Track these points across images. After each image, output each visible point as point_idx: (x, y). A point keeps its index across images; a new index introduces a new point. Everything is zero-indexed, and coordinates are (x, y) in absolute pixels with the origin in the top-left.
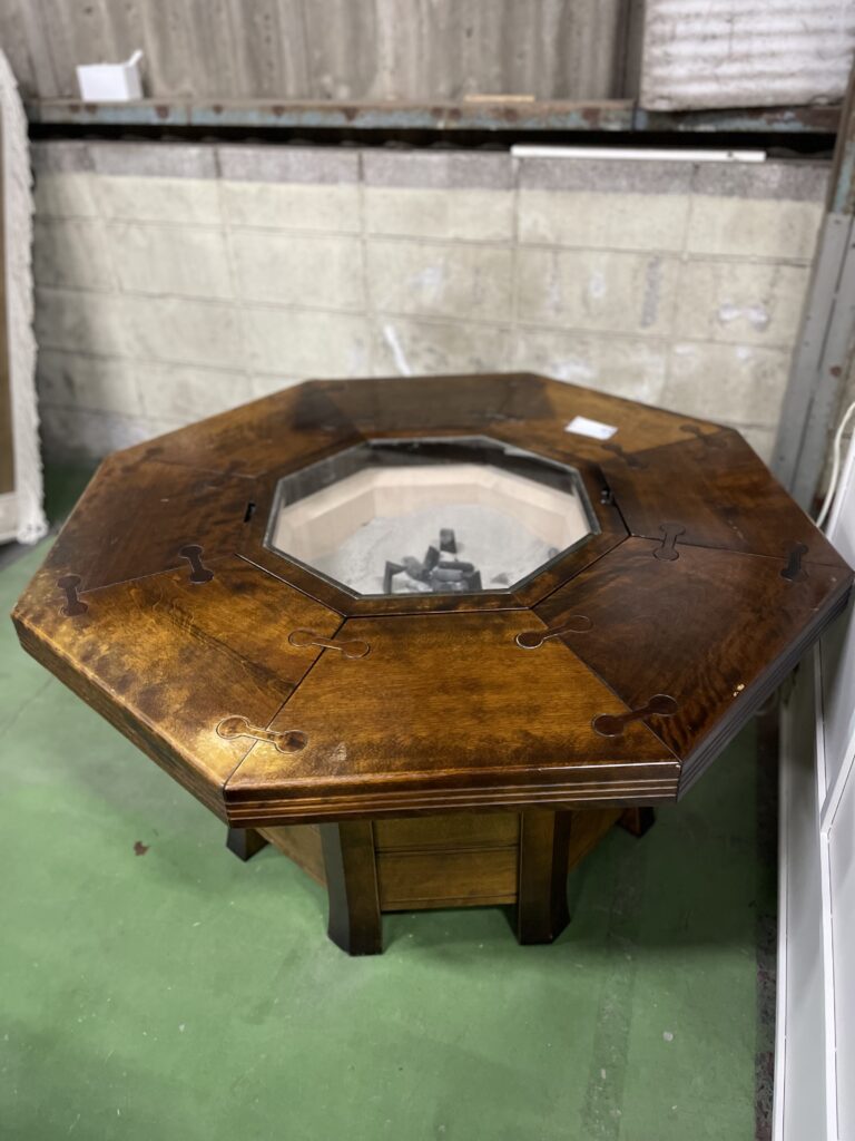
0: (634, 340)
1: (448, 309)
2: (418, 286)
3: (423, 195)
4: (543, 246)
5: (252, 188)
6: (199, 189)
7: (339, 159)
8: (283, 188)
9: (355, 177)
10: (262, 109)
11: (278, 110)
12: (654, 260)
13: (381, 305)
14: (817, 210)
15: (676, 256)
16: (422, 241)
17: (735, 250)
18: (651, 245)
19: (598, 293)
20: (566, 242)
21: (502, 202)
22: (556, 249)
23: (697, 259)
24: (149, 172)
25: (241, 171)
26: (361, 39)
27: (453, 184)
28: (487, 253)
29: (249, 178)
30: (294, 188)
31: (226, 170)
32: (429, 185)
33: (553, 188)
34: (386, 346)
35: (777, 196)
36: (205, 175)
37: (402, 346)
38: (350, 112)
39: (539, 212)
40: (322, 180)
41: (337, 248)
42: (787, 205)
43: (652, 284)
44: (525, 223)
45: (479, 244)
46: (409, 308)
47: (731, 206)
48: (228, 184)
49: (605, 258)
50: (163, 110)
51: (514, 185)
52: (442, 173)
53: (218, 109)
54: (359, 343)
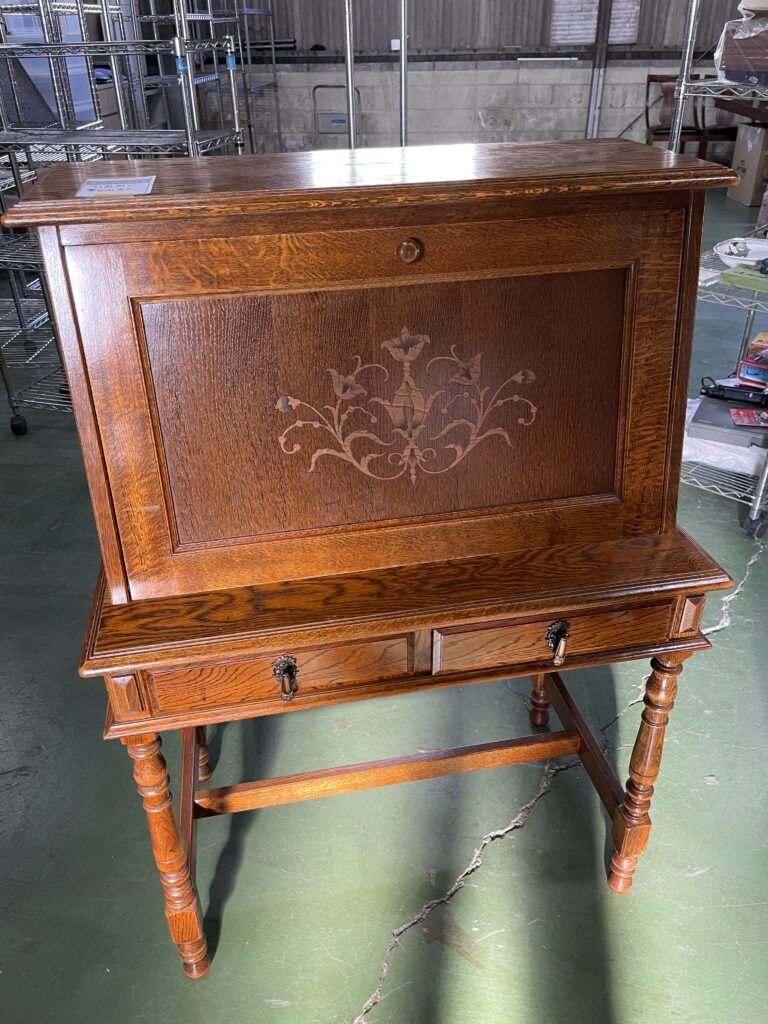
0: (549, 109)
1: (498, 105)
2: (490, 99)
4: (525, 84)
5: (443, 73)
7: (470, 64)
8: (453, 72)
9: (475, 69)
11: (454, 50)
12: (553, 86)
13: (478, 105)
14: (590, 71)
15: (558, 85)
16: (492, 85)
17: (573, 82)
18: (553, 82)
19: (540, 96)
20: (532, 82)
21: (514, 72)
22: (528, 85)
23: (563, 85)
24: (412, 70)
25: (441, 68)
26: (474, 33)
27: (502, 68)
28: (510, 87)
29: (443, 70)
30: (456, 72)
31: (436, 69)
32: (495, 70)
33: (528, 68)
34: (479, 118)
35: (582, 68)
36: (429, 70)
37: (483, 118)
38: (475, 50)
39: (524, 75)
40: (465, 70)
41: (467, 88)
42: (584, 70)
43: (553, 92)
44: (521, 77)
45: (508, 85)
46: (487, 105)
47: (572, 70)
48: (436, 72)
49: (541, 87)
51: (518, 68)
52: (499, 66)
54: (470, 118)
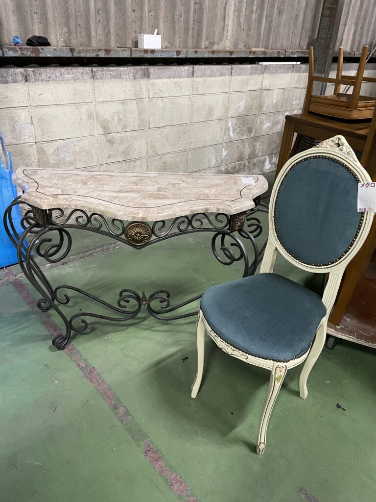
1: (245, 113)
2: (239, 107)
3: (245, 77)
4: (266, 89)
5: (201, 79)
6: (185, 81)
7: (226, 68)
8: (211, 78)
9: (230, 73)
10: (209, 52)
11: (213, 52)
12: (285, 90)
13: (229, 115)
15: (288, 89)
16: (242, 92)
17: (297, 86)
18: (284, 87)
19: (274, 101)
21: (260, 77)
22: (268, 90)
23: (291, 89)
24: (170, 77)
25: (199, 74)
27: (252, 74)
28: (255, 93)
29: (201, 75)
30: (213, 78)
31: (195, 75)
32: (247, 75)
33: (270, 73)
34: (229, 129)
36: (188, 76)
37: (232, 128)
38: (231, 53)
39: (267, 80)
40: (221, 75)
41: (222, 97)
44: (264, 84)
45: (254, 91)
48: (195, 79)
49: (277, 91)
50: (178, 52)
53: (196, 52)
54: (222, 129)
